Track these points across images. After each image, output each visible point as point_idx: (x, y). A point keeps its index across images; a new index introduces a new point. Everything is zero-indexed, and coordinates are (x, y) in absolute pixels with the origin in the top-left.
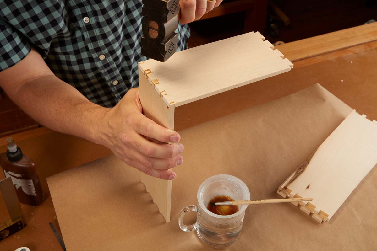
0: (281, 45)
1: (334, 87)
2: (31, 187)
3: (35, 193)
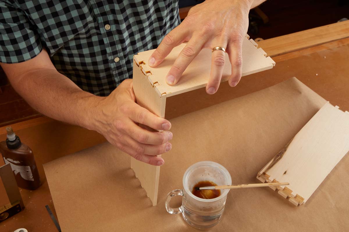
0: (260, 42)
1: (309, 80)
2: (28, 173)
3: (33, 178)
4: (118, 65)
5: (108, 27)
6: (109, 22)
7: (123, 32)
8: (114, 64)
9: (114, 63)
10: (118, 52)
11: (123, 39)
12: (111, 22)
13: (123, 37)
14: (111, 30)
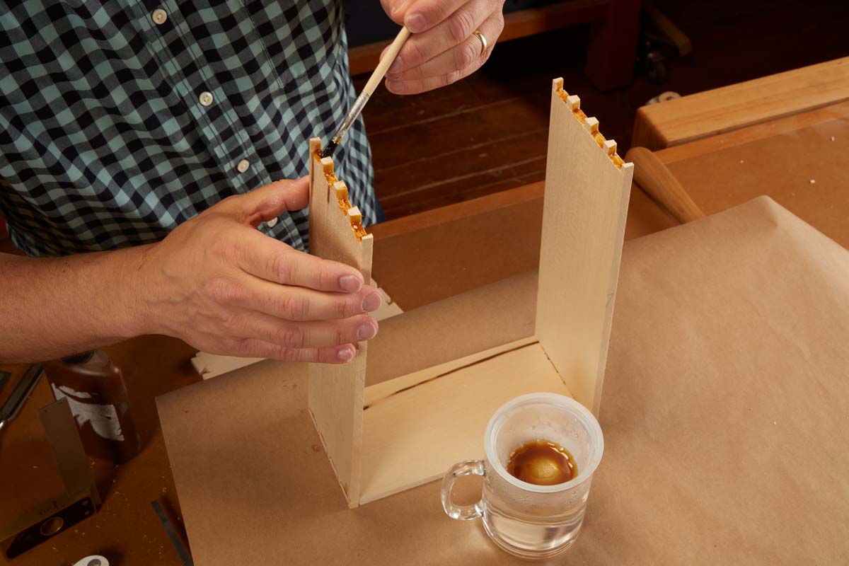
0: (672, 101)
1: (793, 194)
2: (111, 421)
3: (121, 434)
4: (249, 178)
5: (206, 99)
6: (208, 85)
7: (245, 99)
8: (239, 180)
9: (239, 176)
10: (243, 147)
11: (249, 114)
12: (211, 83)
13: (248, 110)
14: (215, 102)
